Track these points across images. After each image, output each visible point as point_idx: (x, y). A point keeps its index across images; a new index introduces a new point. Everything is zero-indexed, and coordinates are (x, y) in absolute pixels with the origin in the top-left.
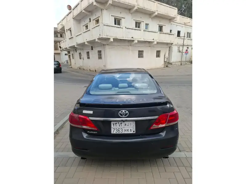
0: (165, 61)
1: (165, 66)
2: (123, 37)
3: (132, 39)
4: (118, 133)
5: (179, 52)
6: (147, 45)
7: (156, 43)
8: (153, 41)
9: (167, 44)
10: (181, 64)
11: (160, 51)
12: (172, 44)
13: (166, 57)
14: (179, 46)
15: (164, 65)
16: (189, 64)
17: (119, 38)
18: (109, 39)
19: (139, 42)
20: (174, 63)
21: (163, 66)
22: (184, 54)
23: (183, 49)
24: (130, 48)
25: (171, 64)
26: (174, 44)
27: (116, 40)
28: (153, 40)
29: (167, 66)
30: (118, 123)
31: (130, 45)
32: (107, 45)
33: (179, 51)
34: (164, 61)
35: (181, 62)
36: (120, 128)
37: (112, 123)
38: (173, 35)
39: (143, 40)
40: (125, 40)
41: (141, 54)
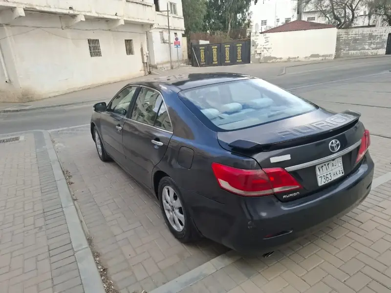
0: (145, 62)
1: (147, 73)
2: (50, 7)
3: (71, 12)
4: (327, 182)
5: (164, 42)
6: (104, 26)
7: (122, 22)
8: (115, 17)
9: (142, 25)
10: (172, 68)
11: (131, 40)
12: (151, 25)
13: (144, 53)
14: (161, 30)
15: (145, 70)
16: (183, 66)
17: (38, 8)
18: (12, 9)
19: (89, 19)
20: (161, 66)
21: (143, 72)
22: (173, 46)
23: (169, 37)
24: (68, 33)
25: (155, 67)
26: (155, 26)
27: (30, 12)
28: (116, 15)
29: (150, 73)
30: (325, 165)
31: (68, 27)
32: (7, 25)
33: (163, 39)
34: (143, 62)
35: (171, 62)
36: (328, 173)
37: (317, 167)
38: (149, 7)
39: (96, 15)
40: (55, 14)
41: (95, 49)
